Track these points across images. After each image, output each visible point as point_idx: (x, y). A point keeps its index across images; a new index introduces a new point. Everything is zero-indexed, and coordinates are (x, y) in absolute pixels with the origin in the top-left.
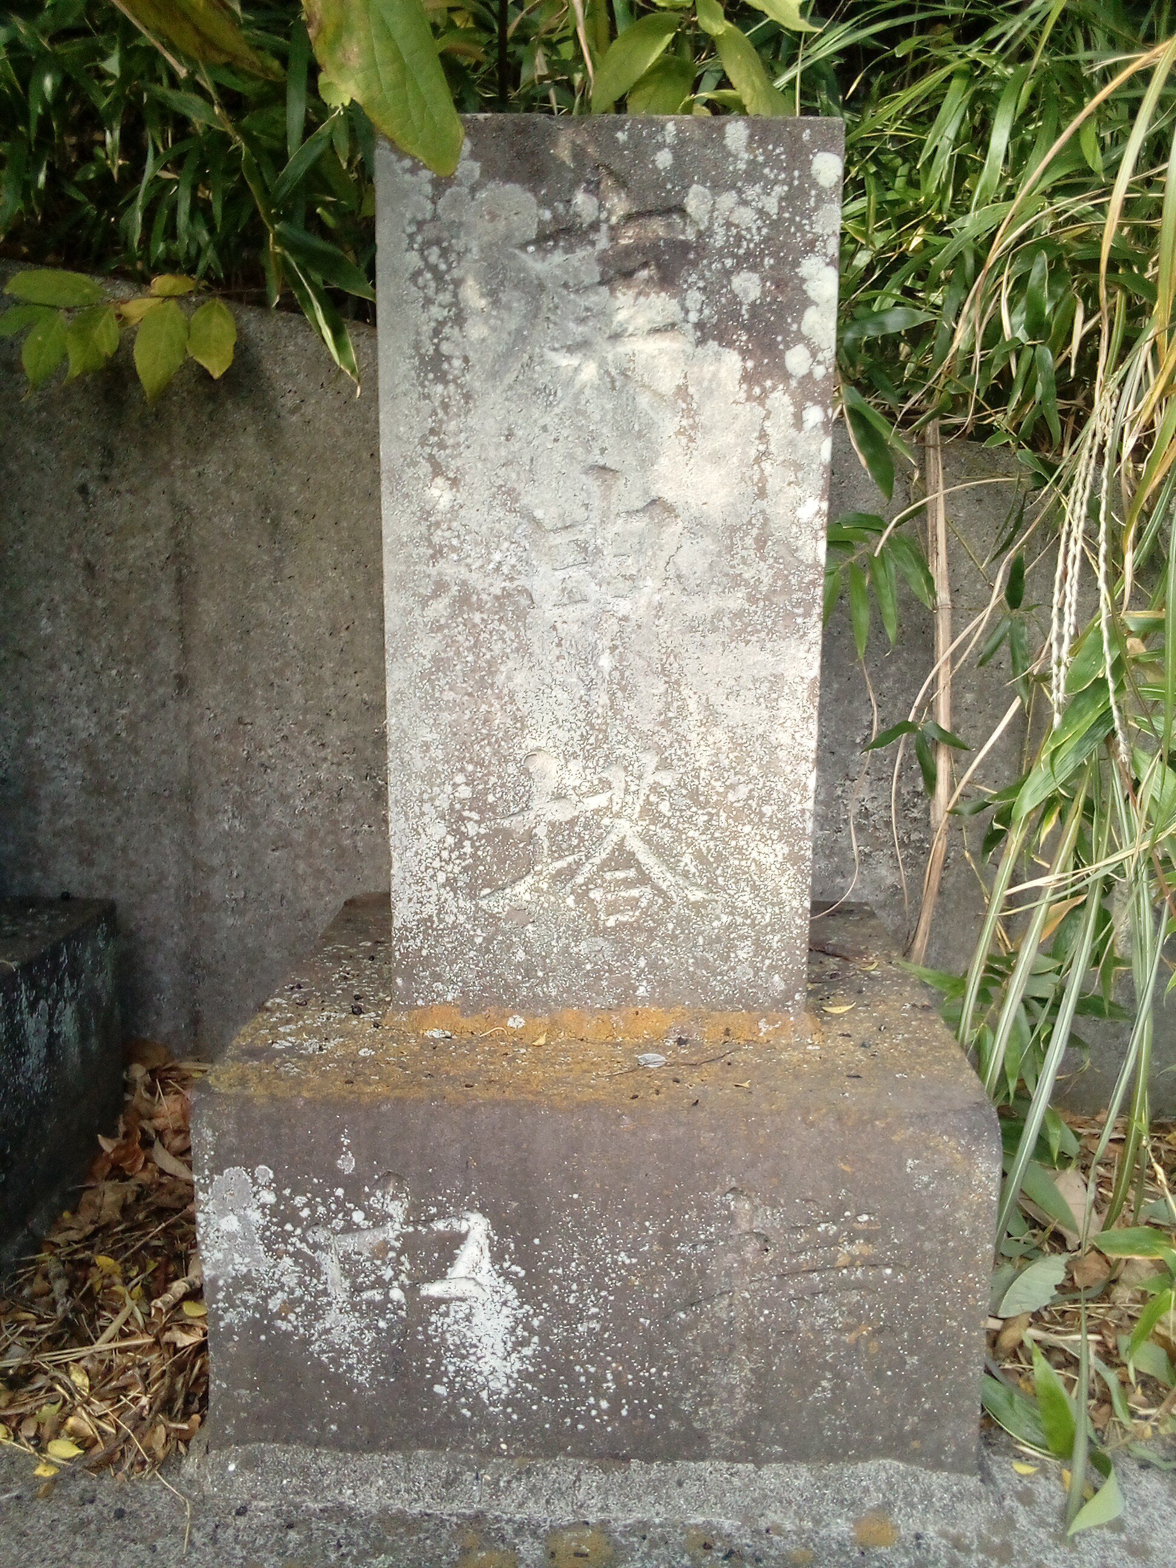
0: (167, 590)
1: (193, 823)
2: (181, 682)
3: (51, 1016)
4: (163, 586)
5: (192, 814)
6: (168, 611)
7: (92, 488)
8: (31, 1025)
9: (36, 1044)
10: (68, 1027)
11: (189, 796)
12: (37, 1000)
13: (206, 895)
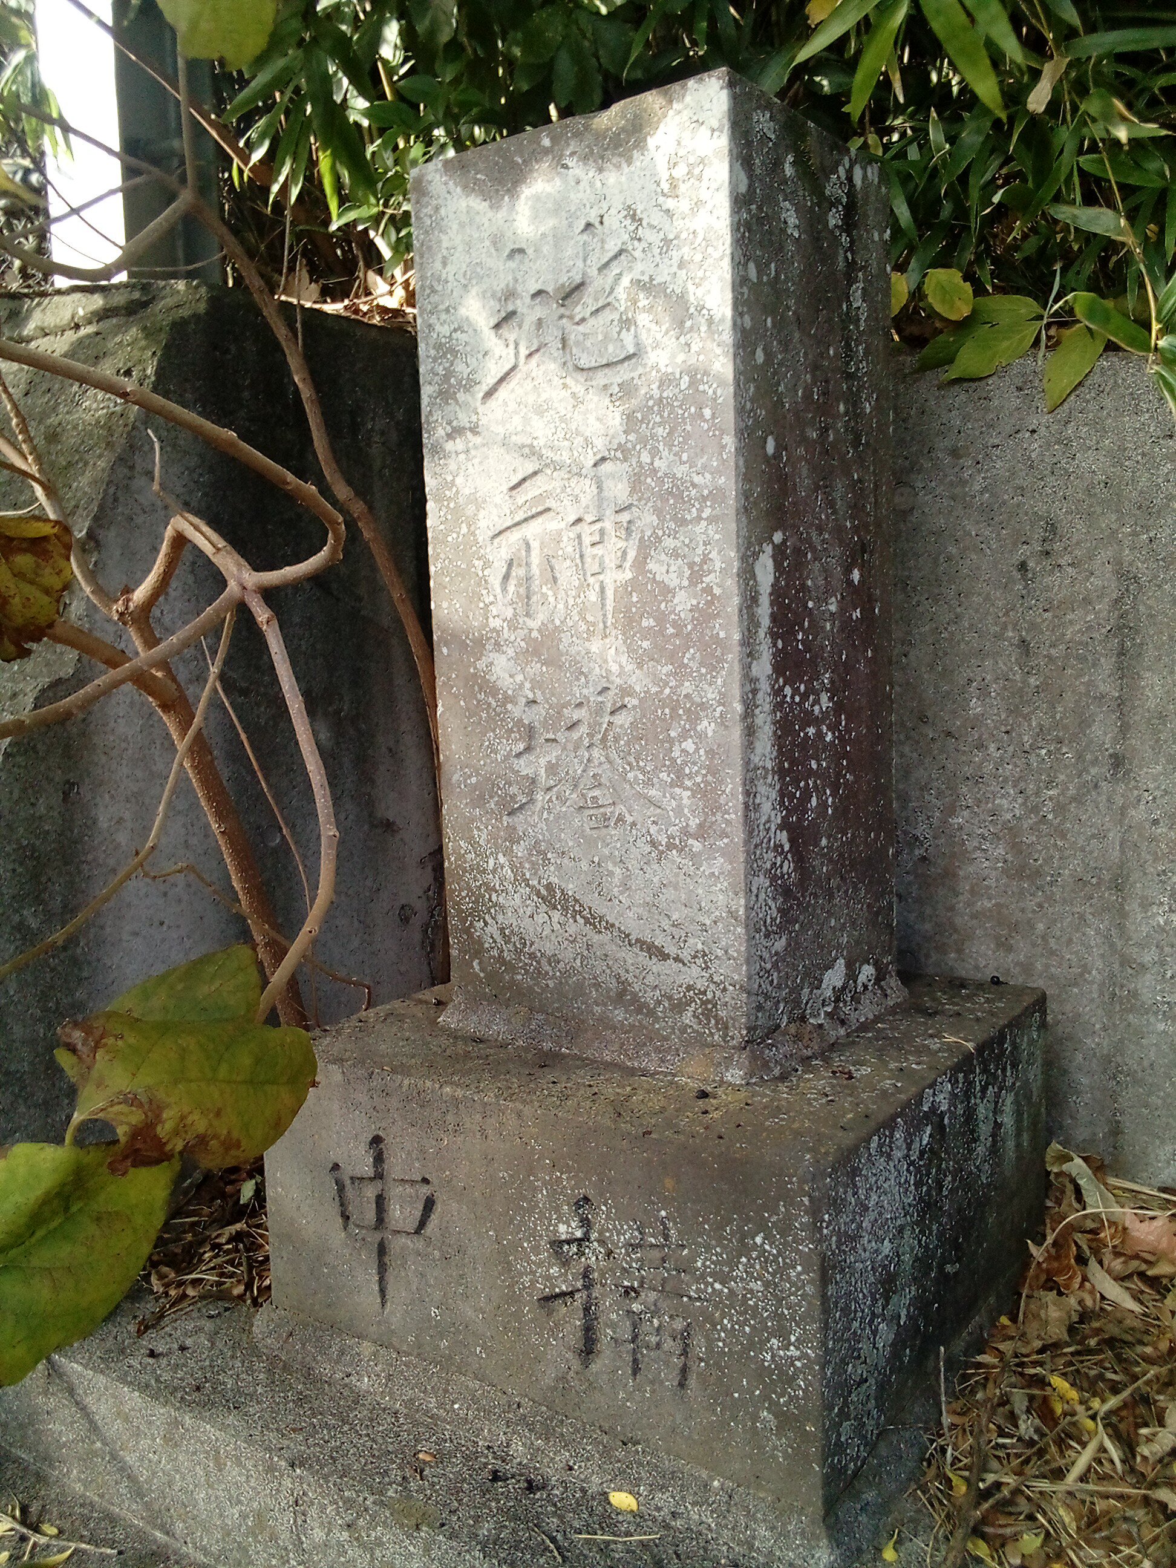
0: (1107, 664)
1: (1123, 914)
2: (1117, 761)
3: (996, 1103)
4: (1103, 660)
5: (1121, 905)
6: (1108, 687)
7: (1031, 564)
8: (982, 1111)
9: (984, 1130)
10: (1007, 1119)
11: (1118, 885)
12: (987, 1084)
13: (1134, 994)
